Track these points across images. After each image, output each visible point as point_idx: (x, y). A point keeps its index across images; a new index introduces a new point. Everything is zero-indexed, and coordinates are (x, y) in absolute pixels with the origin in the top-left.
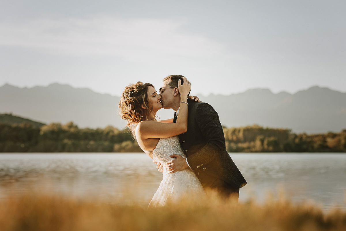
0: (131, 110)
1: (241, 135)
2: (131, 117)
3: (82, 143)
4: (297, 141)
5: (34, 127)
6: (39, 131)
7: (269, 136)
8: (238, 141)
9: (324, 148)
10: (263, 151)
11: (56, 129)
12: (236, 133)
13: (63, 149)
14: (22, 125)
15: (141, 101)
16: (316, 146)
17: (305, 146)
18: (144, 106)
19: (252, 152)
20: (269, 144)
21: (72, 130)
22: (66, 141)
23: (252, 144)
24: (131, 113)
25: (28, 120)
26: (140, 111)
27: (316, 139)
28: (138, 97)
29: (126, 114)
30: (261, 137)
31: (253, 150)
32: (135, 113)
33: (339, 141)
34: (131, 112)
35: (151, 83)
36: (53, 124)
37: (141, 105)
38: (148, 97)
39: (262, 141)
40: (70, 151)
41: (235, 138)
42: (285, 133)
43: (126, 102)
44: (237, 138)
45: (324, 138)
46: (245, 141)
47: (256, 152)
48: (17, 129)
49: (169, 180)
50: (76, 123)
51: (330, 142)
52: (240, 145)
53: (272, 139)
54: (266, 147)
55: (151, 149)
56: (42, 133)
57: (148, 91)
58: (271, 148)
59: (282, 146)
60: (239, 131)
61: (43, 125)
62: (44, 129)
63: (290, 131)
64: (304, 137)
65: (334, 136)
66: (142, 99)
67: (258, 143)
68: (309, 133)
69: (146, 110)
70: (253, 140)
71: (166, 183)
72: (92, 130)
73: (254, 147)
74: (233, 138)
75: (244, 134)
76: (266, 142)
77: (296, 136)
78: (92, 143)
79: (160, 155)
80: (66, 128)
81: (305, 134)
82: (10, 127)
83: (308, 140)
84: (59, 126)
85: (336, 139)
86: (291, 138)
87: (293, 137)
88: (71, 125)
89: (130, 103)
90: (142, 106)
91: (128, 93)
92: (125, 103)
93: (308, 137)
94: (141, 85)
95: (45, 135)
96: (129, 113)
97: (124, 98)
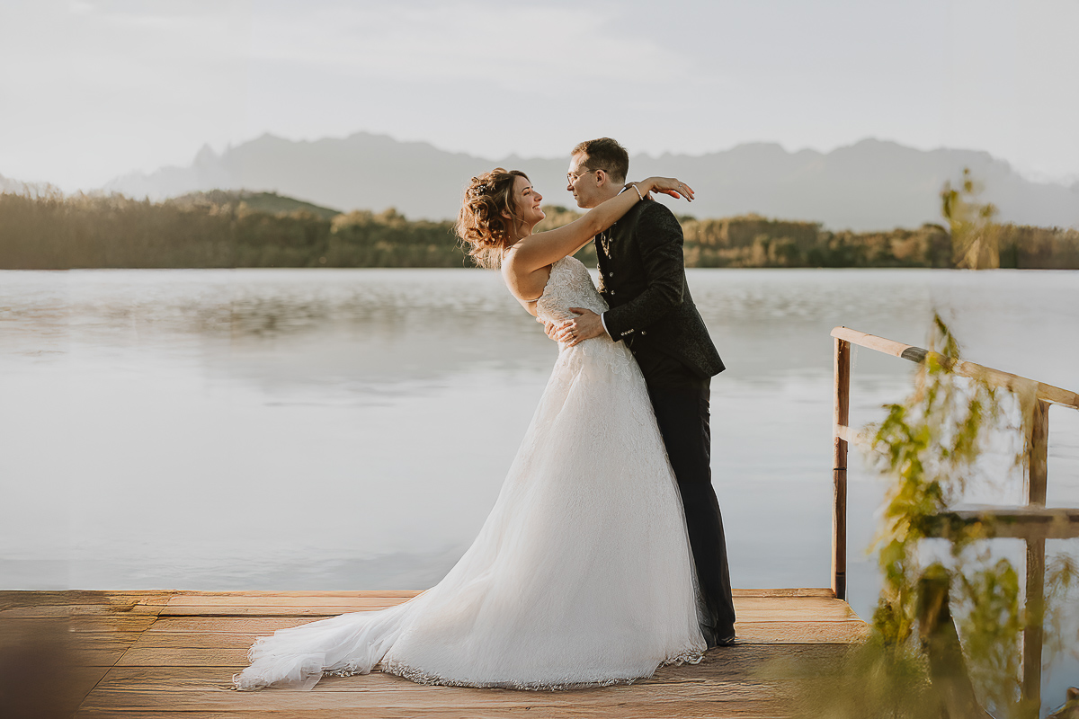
0: (482, 220)
1: (724, 234)
2: (481, 235)
3: (414, 249)
4: (834, 245)
5: (320, 218)
6: (329, 225)
7: (780, 236)
8: (718, 246)
9: (886, 259)
10: (768, 265)
11: (362, 221)
12: (715, 229)
13: (376, 262)
14: (295, 214)
15: (501, 204)
16: (871, 255)
17: (849, 256)
18: (508, 213)
19: (745, 267)
20: (779, 252)
21: (394, 224)
22: (382, 245)
23: (746, 251)
24: (481, 226)
25: (308, 205)
26: (500, 222)
27: (871, 242)
28: (495, 196)
29: (472, 229)
30: (764, 237)
31: (748, 262)
32: (490, 228)
33: (917, 245)
34: (480, 224)
35: (521, 171)
36: (358, 213)
37: (500, 211)
38: (516, 195)
39: (766, 246)
40: (389, 265)
41: (712, 240)
42: (810, 230)
43: (471, 207)
44: (717, 239)
45: (886, 239)
46: (732, 245)
47: (754, 267)
48: (286, 222)
49: (571, 357)
50: (401, 210)
51: (899, 247)
52: (723, 254)
53: (785, 241)
54: (772, 256)
55: (534, 299)
56: (334, 230)
57: (515, 184)
58: (783, 260)
59: (804, 256)
60: (721, 226)
61: (338, 213)
62: (339, 222)
63: (821, 225)
64: (848, 238)
65: (906, 235)
66: (503, 199)
67: (757, 250)
68: (859, 228)
69: (512, 220)
70: (748, 243)
71: (565, 364)
72: (433, 224)
73: (750, 257)
74: (708, 240)
75: (730, 232)
76: (772, 248)
77: (831, 236)
78: (432, 249)
79: (552, 308)
80: (382, 220)
81: (849, 232)
82: (272, 218)
83: (856, 243)
84: (368, 216)
85: (911, 241)
86: (822, 239)
87: (825, 237)
88: (392, 215)
89: (481, 207)
90: (503, 212)
91: (476, 188)
92: (470, 209)
93: (856, 238)
94: (501, 174)
95: (342, 234)
96: (477, 227)
97: (469, 198)
